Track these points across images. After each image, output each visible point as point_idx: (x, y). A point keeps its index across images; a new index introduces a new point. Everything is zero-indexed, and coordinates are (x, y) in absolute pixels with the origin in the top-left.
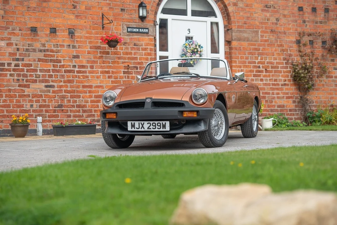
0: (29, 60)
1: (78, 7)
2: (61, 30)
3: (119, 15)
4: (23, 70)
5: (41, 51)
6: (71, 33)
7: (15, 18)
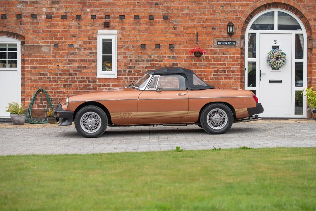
0: (139, 68)
1: (177, 29)
2: (164, 45)
3: (211, 32)
4: (134, 75)
5: (148, 61)
6: (172, 47)
7: (130, 39)
